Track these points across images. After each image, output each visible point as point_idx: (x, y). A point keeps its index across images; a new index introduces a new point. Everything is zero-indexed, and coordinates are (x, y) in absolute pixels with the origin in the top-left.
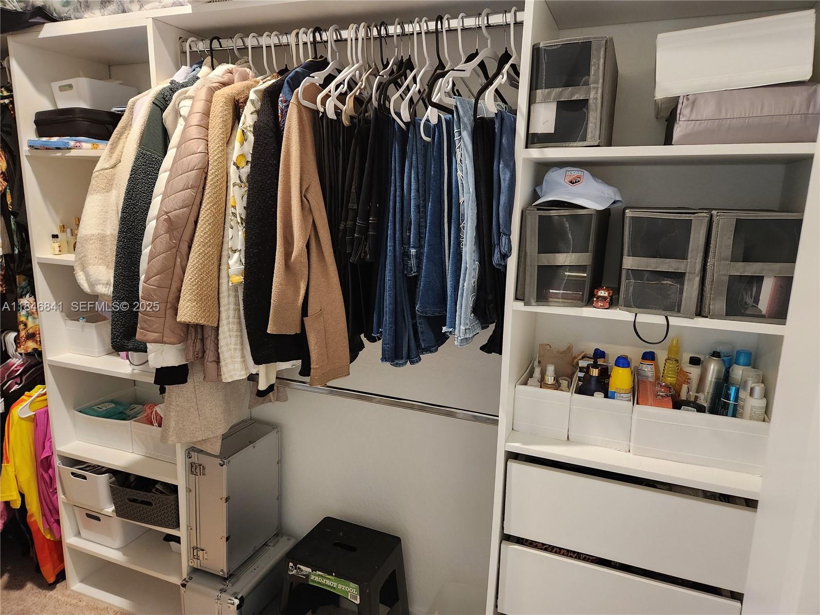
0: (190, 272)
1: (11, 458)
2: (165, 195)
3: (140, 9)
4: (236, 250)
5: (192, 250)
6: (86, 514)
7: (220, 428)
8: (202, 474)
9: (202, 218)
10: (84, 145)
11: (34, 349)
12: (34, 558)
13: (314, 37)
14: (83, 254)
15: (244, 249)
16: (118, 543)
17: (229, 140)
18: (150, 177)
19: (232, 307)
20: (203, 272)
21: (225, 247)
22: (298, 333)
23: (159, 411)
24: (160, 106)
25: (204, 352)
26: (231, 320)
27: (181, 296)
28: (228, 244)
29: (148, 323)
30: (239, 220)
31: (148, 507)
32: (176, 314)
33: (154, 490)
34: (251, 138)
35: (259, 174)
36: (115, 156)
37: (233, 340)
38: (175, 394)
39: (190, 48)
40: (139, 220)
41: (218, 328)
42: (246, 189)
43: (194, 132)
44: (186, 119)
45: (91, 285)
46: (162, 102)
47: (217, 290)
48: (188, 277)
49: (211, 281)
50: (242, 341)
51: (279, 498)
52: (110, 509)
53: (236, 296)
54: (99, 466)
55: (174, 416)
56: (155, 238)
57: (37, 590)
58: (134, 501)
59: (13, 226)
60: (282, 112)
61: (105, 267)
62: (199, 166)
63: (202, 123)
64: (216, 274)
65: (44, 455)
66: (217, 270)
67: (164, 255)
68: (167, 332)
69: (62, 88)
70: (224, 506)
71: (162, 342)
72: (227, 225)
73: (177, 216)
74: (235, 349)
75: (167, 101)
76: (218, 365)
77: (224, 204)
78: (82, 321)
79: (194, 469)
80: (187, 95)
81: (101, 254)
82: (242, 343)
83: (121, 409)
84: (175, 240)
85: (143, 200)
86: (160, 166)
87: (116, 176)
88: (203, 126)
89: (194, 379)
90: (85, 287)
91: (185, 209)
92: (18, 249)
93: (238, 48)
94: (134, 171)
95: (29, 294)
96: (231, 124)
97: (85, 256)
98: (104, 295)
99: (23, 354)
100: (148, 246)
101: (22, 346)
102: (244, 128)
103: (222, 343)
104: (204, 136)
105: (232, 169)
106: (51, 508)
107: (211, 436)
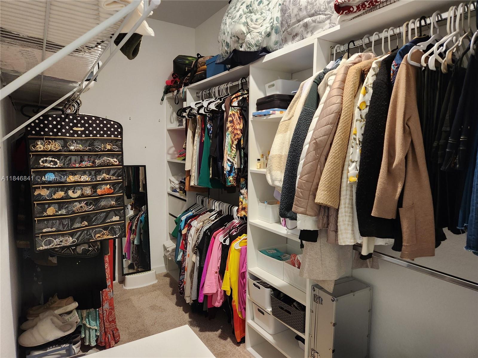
0: (325, 173)
1: (229, 269)
2: (315, 130)
3: (311, 35)
4: (354, 161)
5: (327, 161)
6: (258, 309)
7: (334, 276)
8: (320, 303)
9: (335, 142)
10: (277, 112)
11: (244, 215)
12: (233, 326)
13: (420, 23)
14: (270, 165)
15: (360, 160)
16: (271, 331)
17: (356, 94)
18: (308, 121)
19: (348, 197)
20: (332, 174)
21: (347, 159)
22: (394, 218)
23: (299, 259)
24: (317, 82)
25: (328, 224)
26: (347, 205)
27: (319, 188)
28: (350, 157)
29: (299, 202)
30: (358, 142)
31: (289, 314)
32: (315, 199)
33: (292, 306)
34: (371, 91)
35: (374, 112)
36: (291, 113)
37: (347, 218)
38: (309, 248)
39: (336, 51)
40: (300, 146)
41: (338, 210)
42: (364, 122)
43: (335, 92)
44: (331, 87)
45: (273, 181)
46: (318, 81)
47: (340, 185)
48: (323, 176)
49: (337, 180)
50: (353, 220)
51: (369, 336)
52: (269, 310)
53: (352, 191)
54: (267, 283)
55: (308, 261)
56: (307, 153)
57: (232, 343)
58: (282, 308)
59: (242, 155)
60: (393, 72)
61: (280, 172)
62: (336, 111)
63: (340, 86)
64: (340, 176)
65: (243, 271)
66: (341, 173)
67: (311, 163)
68: (309, 208)
69: (269, 87)
70: (332, 328)
71: (306, 214)
72: (350, 146)
73: (321, 141)
74: (348, 225)
75: (321, 79)
76: (336, 233)
77: (349, 133)
78: (266, 203)
79: (316, 299)
80: (333, 73)
81: (279, 165)
82: (353, 222)
83: (279, 254)
84: (318, 155)
85: (303, 135)
86: (314, 115)
87: (290, 124)
88: (341, 88)
89: (321, 240)
90: (270, 182)
91: (326, 136)
92: (243, 166)
93: (365, 44)
94: (300, 119)
95: (245, 188)
96: (358, 85)
97: (271, 166)
98: (278, 186)
99: (239, 217)
100: (303, 159)
101: (239, 213)
102: (367, 86)
103: (340, 219)
104: (341, 94)
105: (357, 111)
106: (243, 300)
107: (328, 279)
